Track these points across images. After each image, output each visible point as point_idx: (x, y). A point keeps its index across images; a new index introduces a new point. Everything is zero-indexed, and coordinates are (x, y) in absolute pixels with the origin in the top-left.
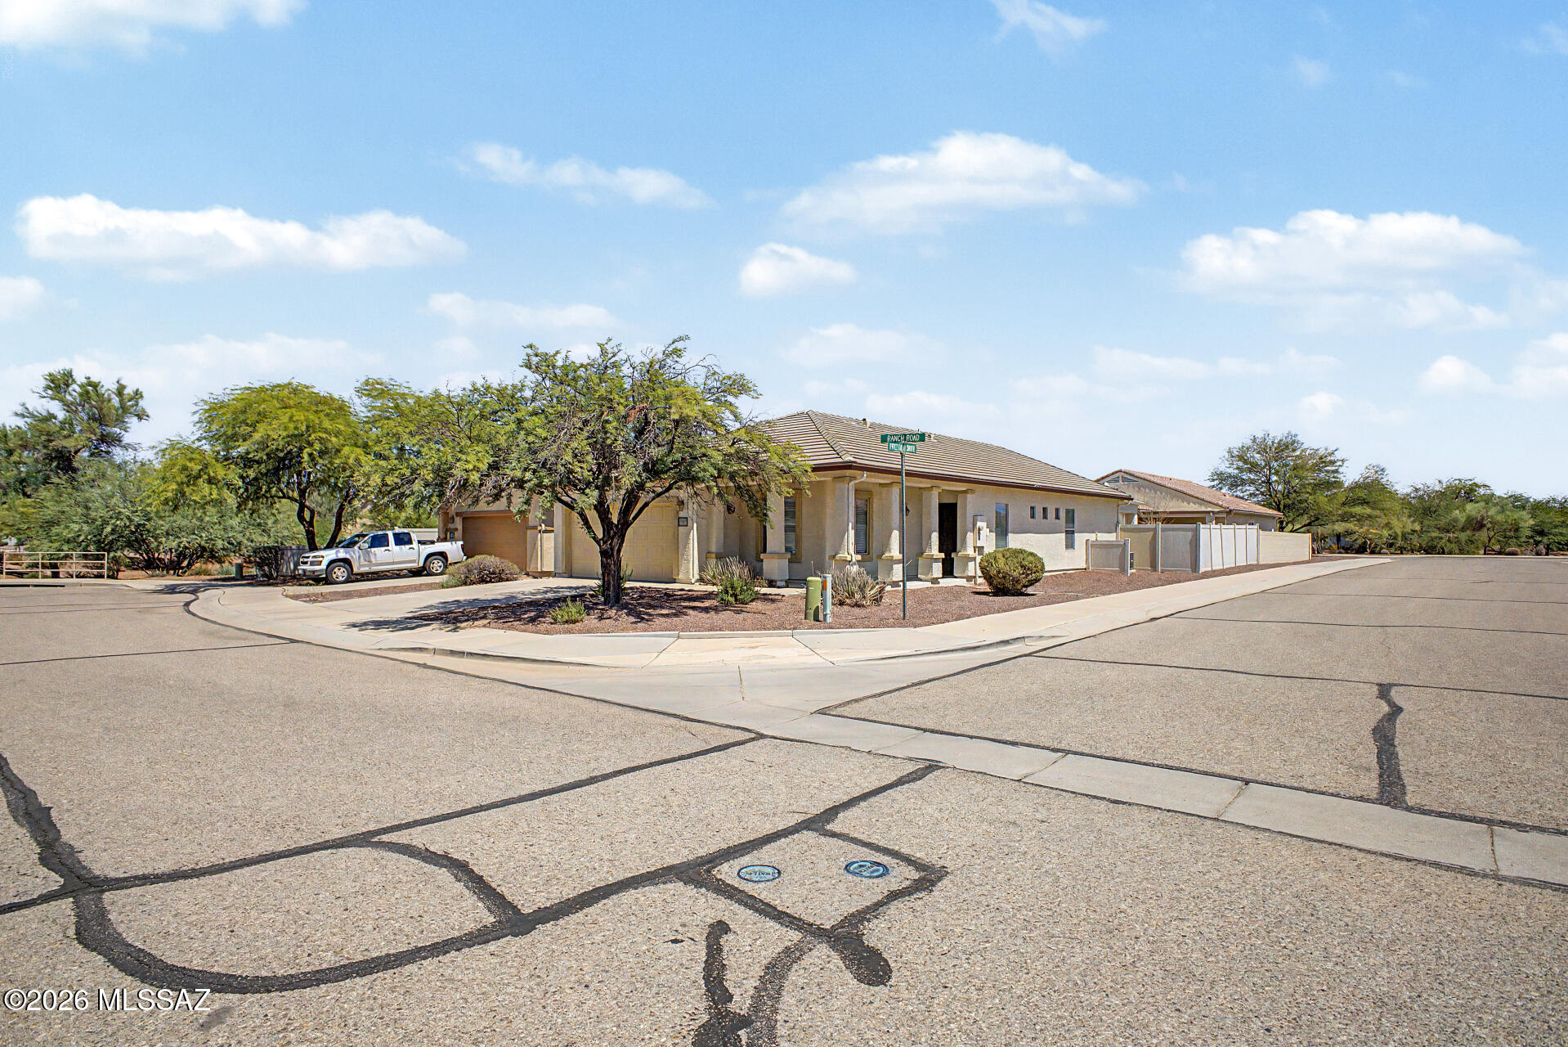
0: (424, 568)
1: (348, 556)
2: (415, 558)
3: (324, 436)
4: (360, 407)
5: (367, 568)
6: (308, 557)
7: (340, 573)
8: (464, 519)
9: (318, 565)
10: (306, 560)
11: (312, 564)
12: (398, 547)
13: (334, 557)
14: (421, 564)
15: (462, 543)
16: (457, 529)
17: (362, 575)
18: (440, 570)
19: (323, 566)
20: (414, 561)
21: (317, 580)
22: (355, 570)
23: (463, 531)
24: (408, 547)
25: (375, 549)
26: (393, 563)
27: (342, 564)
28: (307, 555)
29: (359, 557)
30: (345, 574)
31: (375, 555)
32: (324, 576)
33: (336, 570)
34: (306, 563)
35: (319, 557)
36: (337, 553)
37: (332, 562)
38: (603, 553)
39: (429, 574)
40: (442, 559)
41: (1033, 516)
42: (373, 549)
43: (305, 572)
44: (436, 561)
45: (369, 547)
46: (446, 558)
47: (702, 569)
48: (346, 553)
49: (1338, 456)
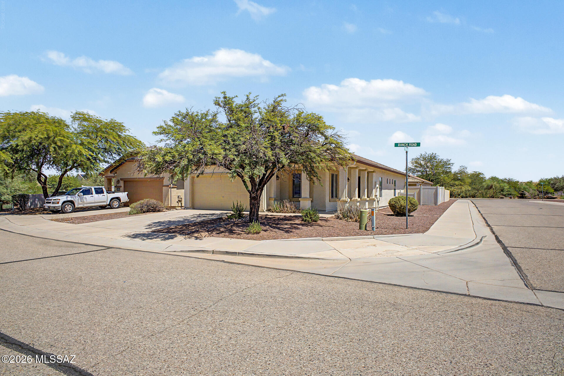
0: (109, 205)
1: (72, 199)
2: (106, 200)
3: (62, 138)
4: (74, 126)
5: (82, 205)
6: (51, 200)
7: (69, 208)
8: (124, 181)
9: (57, 204)
10: (49, 201)
11: (53, 203)
12: (97, 195)
13: (65, 200)
14: (108, 203)
15: (127, 193)
16: (121, 187)
17: (78, 208)
18: (117, 206)
19: (60, 204)
20: (104, 202)
21: (55, 211)
22: (76, 206)
23: (124, 187)
24: (102, 194)
25: (86, 196)
26: (95, 203)
27: (70, 203)
28: (51, 199)
29: (78, 200)
30: (71, 208)
31: (86, 199)
32: (60, 209)
33: (66, 206)
34: (50, 203)
35: (57, 199)
36: (67, 198)
37: (64, 202)
38: (252, 198)
39: (111, 208)
40: (118, 200)
41: (387, 183)
42: (85, 196)
43: (49, 207)
44: (115, 202)
45: (83, 195)
46: (120, 200)
47: (268, 205)
48: (71, 198)
49: (451, 162)
